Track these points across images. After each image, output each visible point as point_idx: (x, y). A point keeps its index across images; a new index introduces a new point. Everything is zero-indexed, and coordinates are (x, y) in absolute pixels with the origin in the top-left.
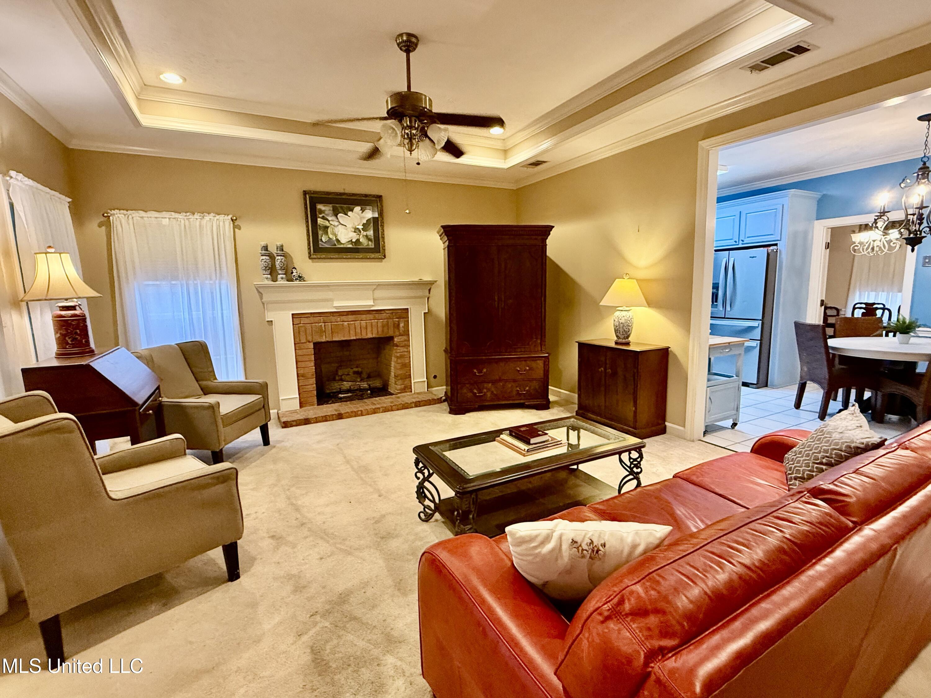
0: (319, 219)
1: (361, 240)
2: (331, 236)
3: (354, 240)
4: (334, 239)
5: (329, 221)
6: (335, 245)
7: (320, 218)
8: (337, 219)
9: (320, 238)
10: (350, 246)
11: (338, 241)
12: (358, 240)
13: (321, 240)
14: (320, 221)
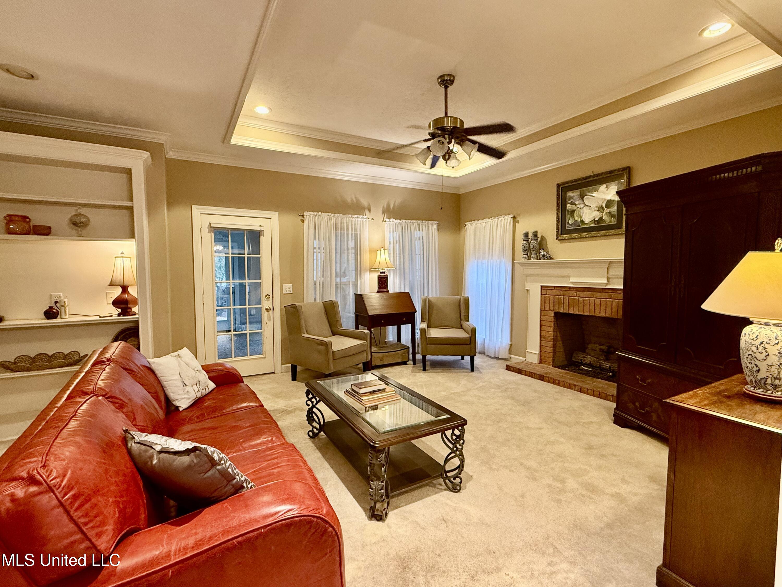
0: (568, 205)
1: (603, 218)
2: (576, 218)
3: (597, 219)
4: (579, 220)
5: (576, 205)
6: (579, 226)
7: (569, 203)
8: (583, 201)
9: (567, 221)
10: (593, 225)
11: (582, 222)
12: (601, 218)
13: (568, 223)
14: (569, 206)
